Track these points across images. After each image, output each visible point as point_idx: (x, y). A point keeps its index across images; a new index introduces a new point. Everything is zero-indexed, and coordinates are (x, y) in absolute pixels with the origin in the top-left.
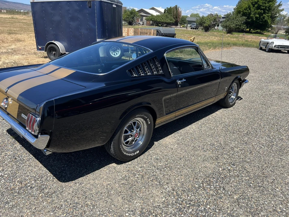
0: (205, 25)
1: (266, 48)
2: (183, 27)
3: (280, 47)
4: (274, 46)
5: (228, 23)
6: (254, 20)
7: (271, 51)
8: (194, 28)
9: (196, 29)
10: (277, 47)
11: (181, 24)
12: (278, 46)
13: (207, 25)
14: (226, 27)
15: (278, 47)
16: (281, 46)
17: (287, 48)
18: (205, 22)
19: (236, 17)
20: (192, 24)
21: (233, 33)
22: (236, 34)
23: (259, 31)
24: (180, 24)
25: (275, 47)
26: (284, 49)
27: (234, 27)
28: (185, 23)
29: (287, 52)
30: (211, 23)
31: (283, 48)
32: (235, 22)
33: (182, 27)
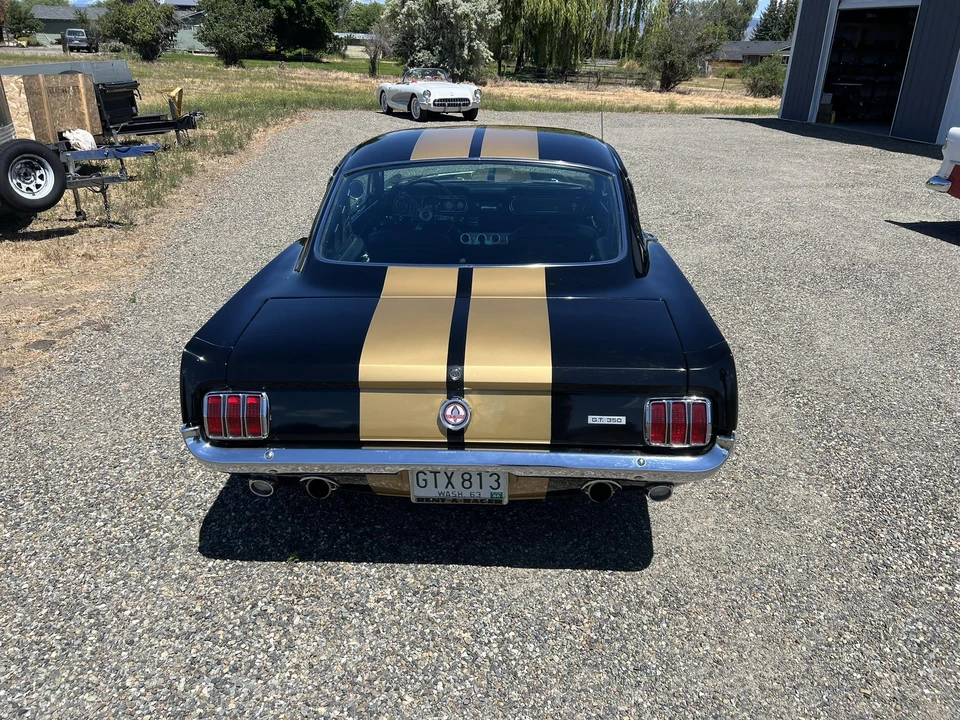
0: (138, 36)
1: (409, 107)
2: (29, 44)
3: (449, 105)
4: (431, 102)
5: (220, 30)
6: (285, 16)
7: (428, 116)
8: (83, 48)
9: (89, 49)
10: (441, 105)
11: (17, 33)
12: (441, 100)
13: (149, 37)
14: (214, 42)
15: (444, 105)
16: (449, 100)
17: (464, 105)
18: (136, 27)
19: (239, 10)
20: (70, 33)
21: (247, 62)
22: (258, 68)
23: (303, 51)
24: (12, 31)
25: (434, 104)
26: (457, 109)
27: (243, 42)
28: (33, 28)
29: (461, 115)
30: (159, 29)
31: (454, 105)
32: (242, 25)
33: (24, 43)
